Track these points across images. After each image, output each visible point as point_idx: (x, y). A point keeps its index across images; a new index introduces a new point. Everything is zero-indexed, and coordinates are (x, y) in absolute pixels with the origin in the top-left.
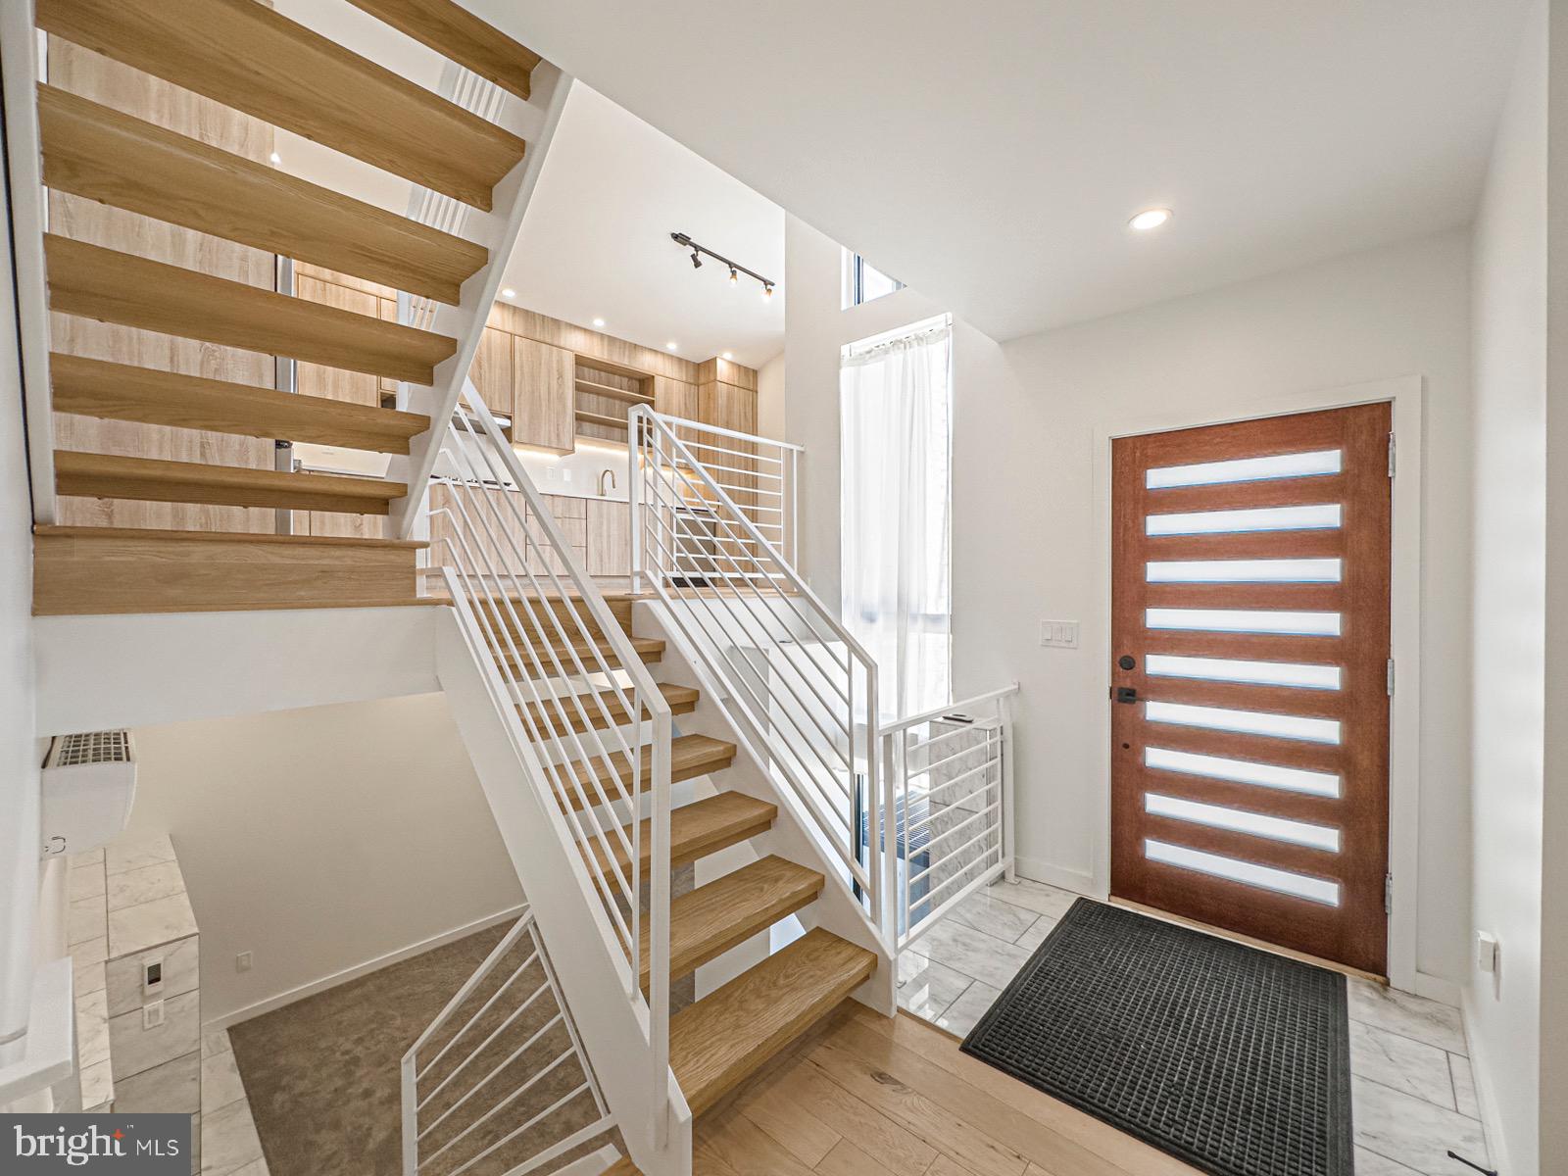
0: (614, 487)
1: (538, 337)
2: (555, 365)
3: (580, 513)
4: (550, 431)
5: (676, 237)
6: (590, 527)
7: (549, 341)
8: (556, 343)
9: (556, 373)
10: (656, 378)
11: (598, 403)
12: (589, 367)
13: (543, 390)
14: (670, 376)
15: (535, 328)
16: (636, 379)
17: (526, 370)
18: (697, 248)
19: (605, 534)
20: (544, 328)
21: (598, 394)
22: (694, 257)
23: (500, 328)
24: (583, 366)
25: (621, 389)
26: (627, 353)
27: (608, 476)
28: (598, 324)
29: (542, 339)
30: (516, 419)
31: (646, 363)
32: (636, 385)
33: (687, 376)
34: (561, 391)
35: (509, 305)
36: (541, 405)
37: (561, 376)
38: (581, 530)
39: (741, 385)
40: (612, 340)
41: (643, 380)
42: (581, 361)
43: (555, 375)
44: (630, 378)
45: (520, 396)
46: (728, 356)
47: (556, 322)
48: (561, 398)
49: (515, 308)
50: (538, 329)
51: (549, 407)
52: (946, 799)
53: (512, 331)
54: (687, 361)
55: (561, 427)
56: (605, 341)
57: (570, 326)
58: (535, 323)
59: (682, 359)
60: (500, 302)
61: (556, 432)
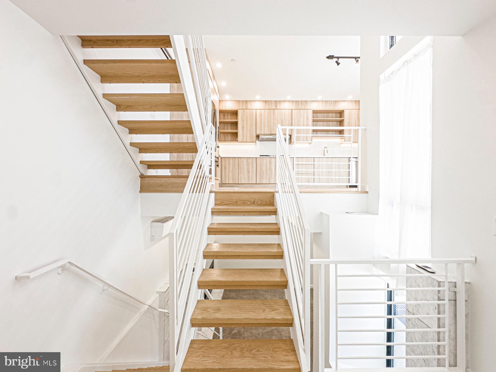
1: (300, 108)
2: (305, 116)
5: (328, 57)
6: (315, 167)
7: (304, 108)
8: (306, 108)
10: (345, 110)
11: (323, 124)
12: (320, 113)
13: (302, 125)
15: (299, 105)
16: (338, 113)
17: (296, 119)
18: (338, 58)
20: (302, 104)
21: (323, 121)
22: (337, 62)
23: (288, 108)
25: (332, 118)
26: (332, 105)
28: (319, 98)
29: (301, 108)
30: (293, 136)
31: (340, 107)
32: (339, 115)
34: (308, 123)
35: (291, 101)
40: (326, 101)
41: (341, 113)
42: (315, 112)
43: (306, 119)
44: (336, 113)
47: (306, 101)
49: (293, 101)
52: (414, 311)
53: (292, 108)
55: (308, 135)
56: (324, 103)
57: (311, 101)
58: (299, 104)
59: (356, 101)
60: (288, 101)
61: (306, 137)
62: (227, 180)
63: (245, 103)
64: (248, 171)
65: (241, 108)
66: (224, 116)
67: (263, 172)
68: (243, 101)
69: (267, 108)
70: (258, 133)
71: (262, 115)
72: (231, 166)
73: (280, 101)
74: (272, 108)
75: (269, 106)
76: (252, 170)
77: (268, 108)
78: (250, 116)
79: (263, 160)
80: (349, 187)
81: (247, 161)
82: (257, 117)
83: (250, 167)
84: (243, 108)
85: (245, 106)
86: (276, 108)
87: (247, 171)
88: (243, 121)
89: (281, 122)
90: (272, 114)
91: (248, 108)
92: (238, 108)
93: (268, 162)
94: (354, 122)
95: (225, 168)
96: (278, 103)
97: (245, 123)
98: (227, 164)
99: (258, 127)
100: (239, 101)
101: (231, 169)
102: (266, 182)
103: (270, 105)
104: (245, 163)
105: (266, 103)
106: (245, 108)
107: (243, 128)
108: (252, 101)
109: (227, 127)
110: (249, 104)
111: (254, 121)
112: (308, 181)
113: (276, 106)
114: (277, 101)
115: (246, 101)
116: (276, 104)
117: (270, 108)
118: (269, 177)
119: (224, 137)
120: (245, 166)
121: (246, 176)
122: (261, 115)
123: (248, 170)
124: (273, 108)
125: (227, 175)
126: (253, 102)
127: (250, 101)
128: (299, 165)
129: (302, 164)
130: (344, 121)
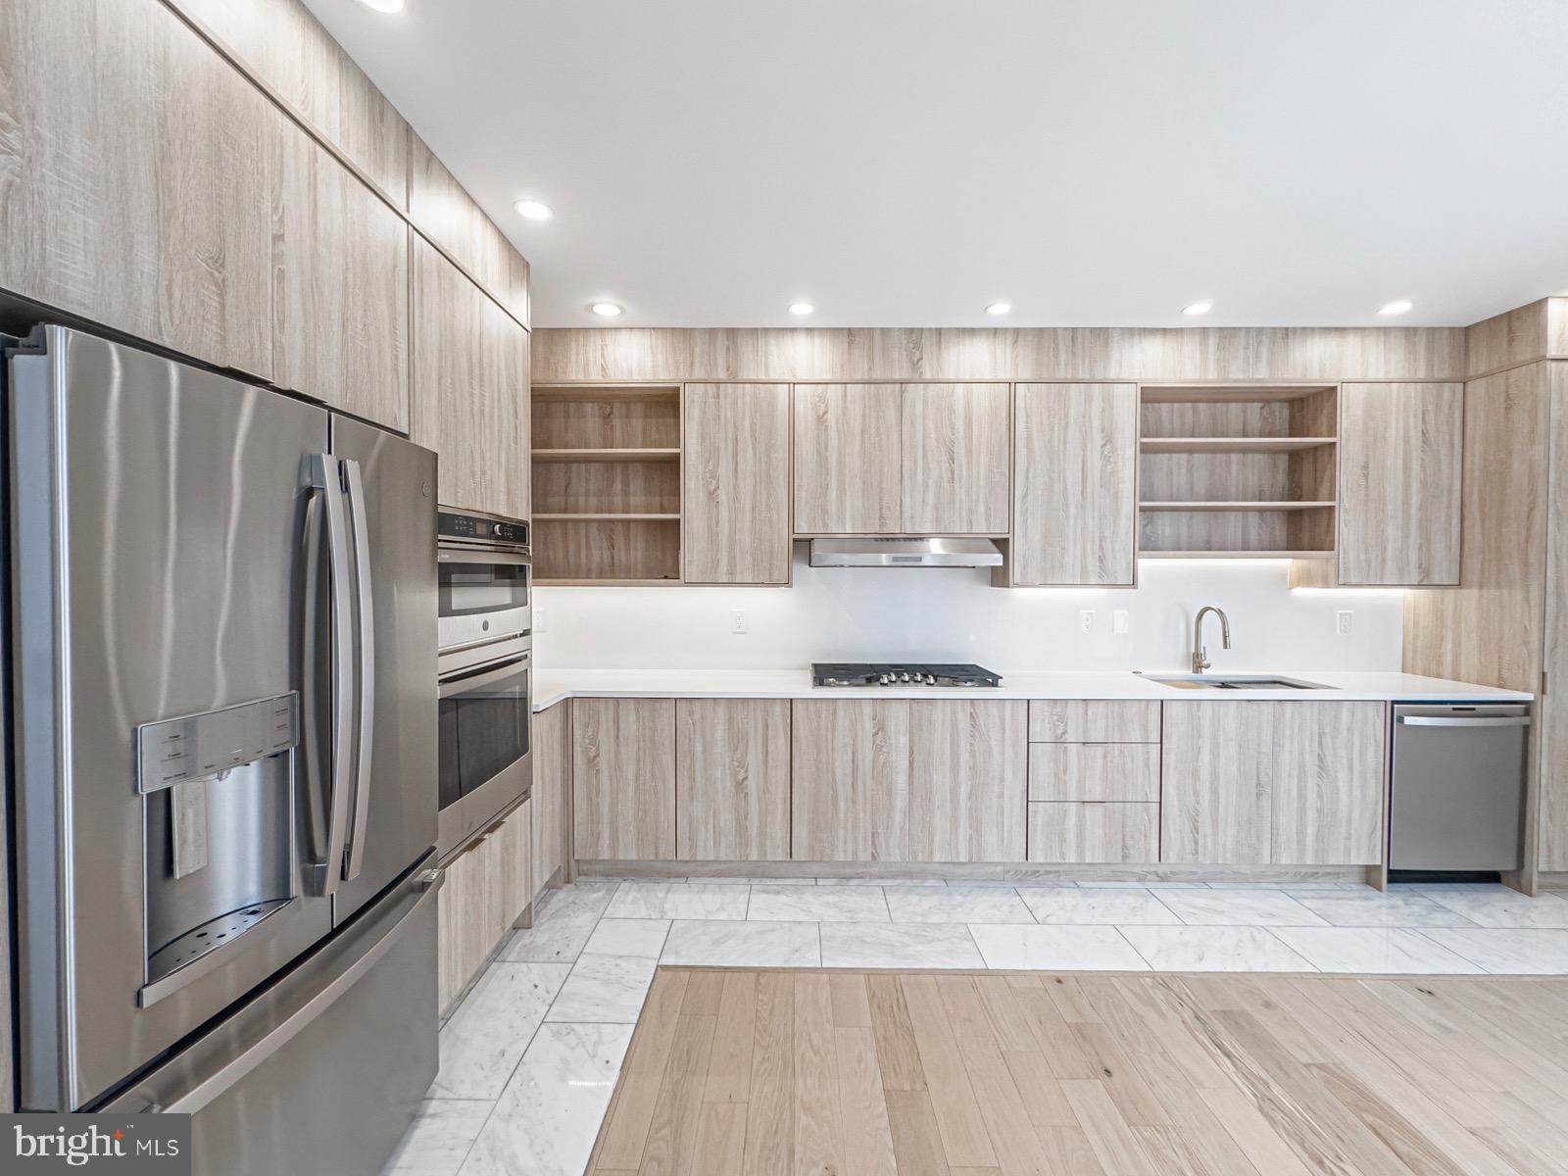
0: (1225, 647)
1: (1062, 375)
2: (1096, 424)
3: (1145, 729)
4: (1084, 554)
6: (1170, 759)
7: (1087, 376)
8: (1099, 376)
10: (1343, 389)
11: (1190, 469)
12: (1170, 403)
13: (1073, 477)
14: (1381, 376)
15: (1057, 357)
17: (1037, 444)
19: (1205, 774)
20: (1074, 353)
21: (1191, 456)
23: (988, 377)
24: (1160, 401)
25: (1245, 435)
26: (1264, 352)
27: (1211, 623)
28: (1197, 310)
29: (1071, 375)
30: (1018, 548)
31: (1314, 365)
32: (1283, 413)
33: (1430, 366)
34: (1109, 469)
35: (1006, 330)
36: (1066, 505)
37: (1109, 439)
38: (1147, 767)
40: (1226, 334)
41: (1302, 400)
42: (1150, 397)
43: (1097, 438)
44: (1269, 401)
45: (1026, 495)
47: (1102, 334)
48: (1109, 481)
49: (1017, 332)
50: (1063, 357)
51: (1084, 507)
53: (1008, 376)
54: (1430, 330)
55: (1108, 539)
56: (1212, 342)
57: (1131, 332)
58: (1056, 345)
59: (1415, 329)
60: (987, 330)
61: (1098, 553)
62: (605, 842)
63: (721, 342)
64: (740, 785)
65: (698, 374)
66: (607, 418)
67: (835, 791)
68: (713, 331)
69: (859, 376)
70: (803, 529)
71: (831, 419)
72: (629, 754)
73: (939, 331)
74: (888, 376)
75: (871, 360)
76: (766, 774)
77: (866, 377)
78: (753, 425)
79: (835, 711)
80: (1390, 881)
81: (731, 722)
82: (800, 427)
83: (754, 760)
84: (714, 377)
85: (721, 361)
86: (916, 377)
87: (729, 785)
88: (711, 453)
89: (945, 458)
90: (892, 415)
91: (744, 376)
92: (683, 375)
93: (869, 727)
94: (1400, 462)
95: (592, 762)
96: (927, 342)
97: (724, 470)
98: (605, 736)
99: (802, 495)
100: (687, 332)
101: (629, 771)
102: (855, 853)
103: (877, 359)
104: (720, 731)
105: (851, 343)
106: (722, 375)
107: (712, 495)
108: (766, 330)
109: (626, 483)
110: (746, 347)
111: (781, 455)
112: (1124, 847)
113: (915, 365)
114: (922, 329)
115: (732, 333)
116: (917, 346)
117: (877, 375)
118: (874, 824)
119: (605, 544)
120: (720, 749)
121: (727, 818)
122: (821, 419)
123: (735, 773)
124: (897, 377)
125: (605, 809)
126: (772, 342)
127: (755, 332)
128: (1065, 745)
129: (1084, 743)
130: (1331, 456)
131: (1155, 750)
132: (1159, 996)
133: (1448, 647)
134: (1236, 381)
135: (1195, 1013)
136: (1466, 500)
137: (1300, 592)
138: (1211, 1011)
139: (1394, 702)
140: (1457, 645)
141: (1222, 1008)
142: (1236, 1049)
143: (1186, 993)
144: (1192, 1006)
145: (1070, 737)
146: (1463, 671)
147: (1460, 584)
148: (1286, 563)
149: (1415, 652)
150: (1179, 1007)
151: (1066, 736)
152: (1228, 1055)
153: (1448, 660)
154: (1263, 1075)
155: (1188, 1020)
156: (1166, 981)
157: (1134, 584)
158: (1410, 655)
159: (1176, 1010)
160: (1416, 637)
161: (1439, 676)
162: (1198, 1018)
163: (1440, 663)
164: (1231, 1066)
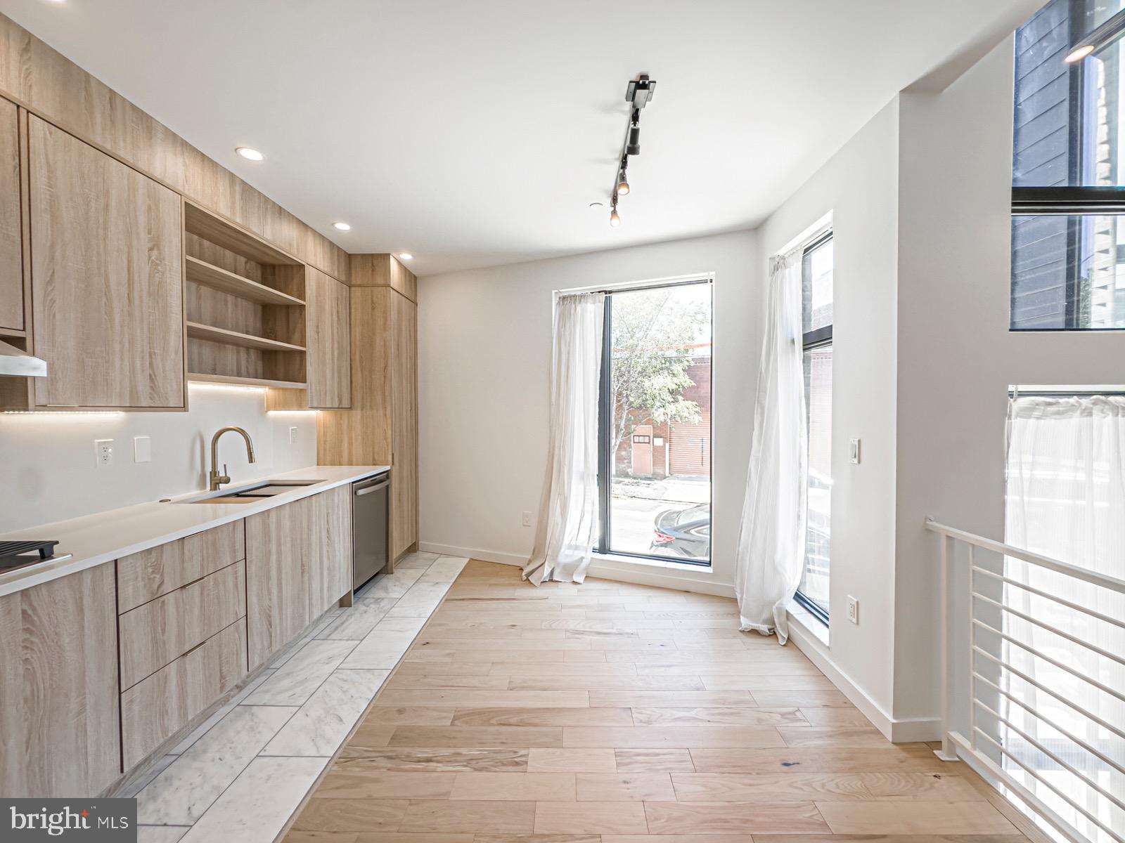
0: (251, 460)
1: (97, 138)
2: (142, 220)
3: (234, 550)
4: (133, 372)
8: (143, 166)
9: (144, 235)
10: (307, 267)
13: (117, 274)
14: (323, 269)
15: (87, 112)
16: (257, 262)
20: (113, 122)
29: (109, 147)
32: (257, 271)
33: (339, 271)
37: (155, 245)
38: (236, 586)
39: (403, 292)
40: (247, 189)
43: (143, 241)
44: (249, 257)
46: (406, 257)
48: (157, 292)
50: (98, 116)
51: (130, 315)
54: (338, 248)
55: (158, 361)
56: (238, 190)
59: (333, 244)
61: (148, 371)
94: (330, 327)
112: (221, 677)
128: (162, 599)
129: (184, 587)
130: (301, 314)
131: (241, 565)
132: (356, 771)
133: (345, 445)
134: (254, 233)
135: (384, 757)
136: (353, 357)
137: (272, 413)
138: (388, 746)
139: (353, 483)
140: (350, 444)
141: (390, 738)
142: (426, 752)
143: (365, 751)
144: (380, 754)
145: (167, 587)
146: (354, 460)
147: (351, 408)
148: (262, 391)
149: (325, 450)
150: (374, 764)
151: (163, 587)
152: (429, 760)
153: (345, 455)
154: (451, 751)
155: (389, 765)
156: (345, 757)
157: (184, 407)
158: (322, 452)
159: (376, 768)
160: (325, 442)
161: (341, 465)
162: (390, 758)
163: (341, 456)
164: (439, 765)
